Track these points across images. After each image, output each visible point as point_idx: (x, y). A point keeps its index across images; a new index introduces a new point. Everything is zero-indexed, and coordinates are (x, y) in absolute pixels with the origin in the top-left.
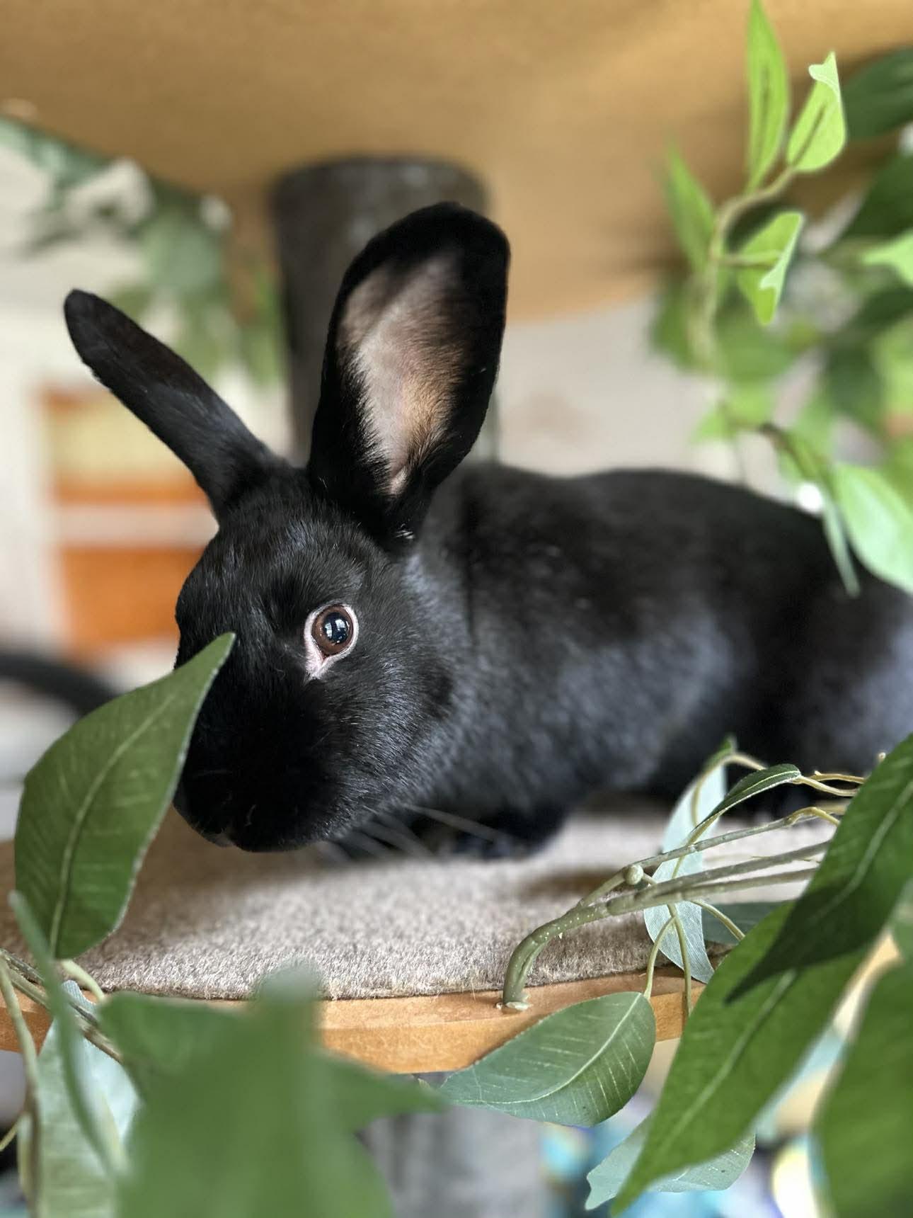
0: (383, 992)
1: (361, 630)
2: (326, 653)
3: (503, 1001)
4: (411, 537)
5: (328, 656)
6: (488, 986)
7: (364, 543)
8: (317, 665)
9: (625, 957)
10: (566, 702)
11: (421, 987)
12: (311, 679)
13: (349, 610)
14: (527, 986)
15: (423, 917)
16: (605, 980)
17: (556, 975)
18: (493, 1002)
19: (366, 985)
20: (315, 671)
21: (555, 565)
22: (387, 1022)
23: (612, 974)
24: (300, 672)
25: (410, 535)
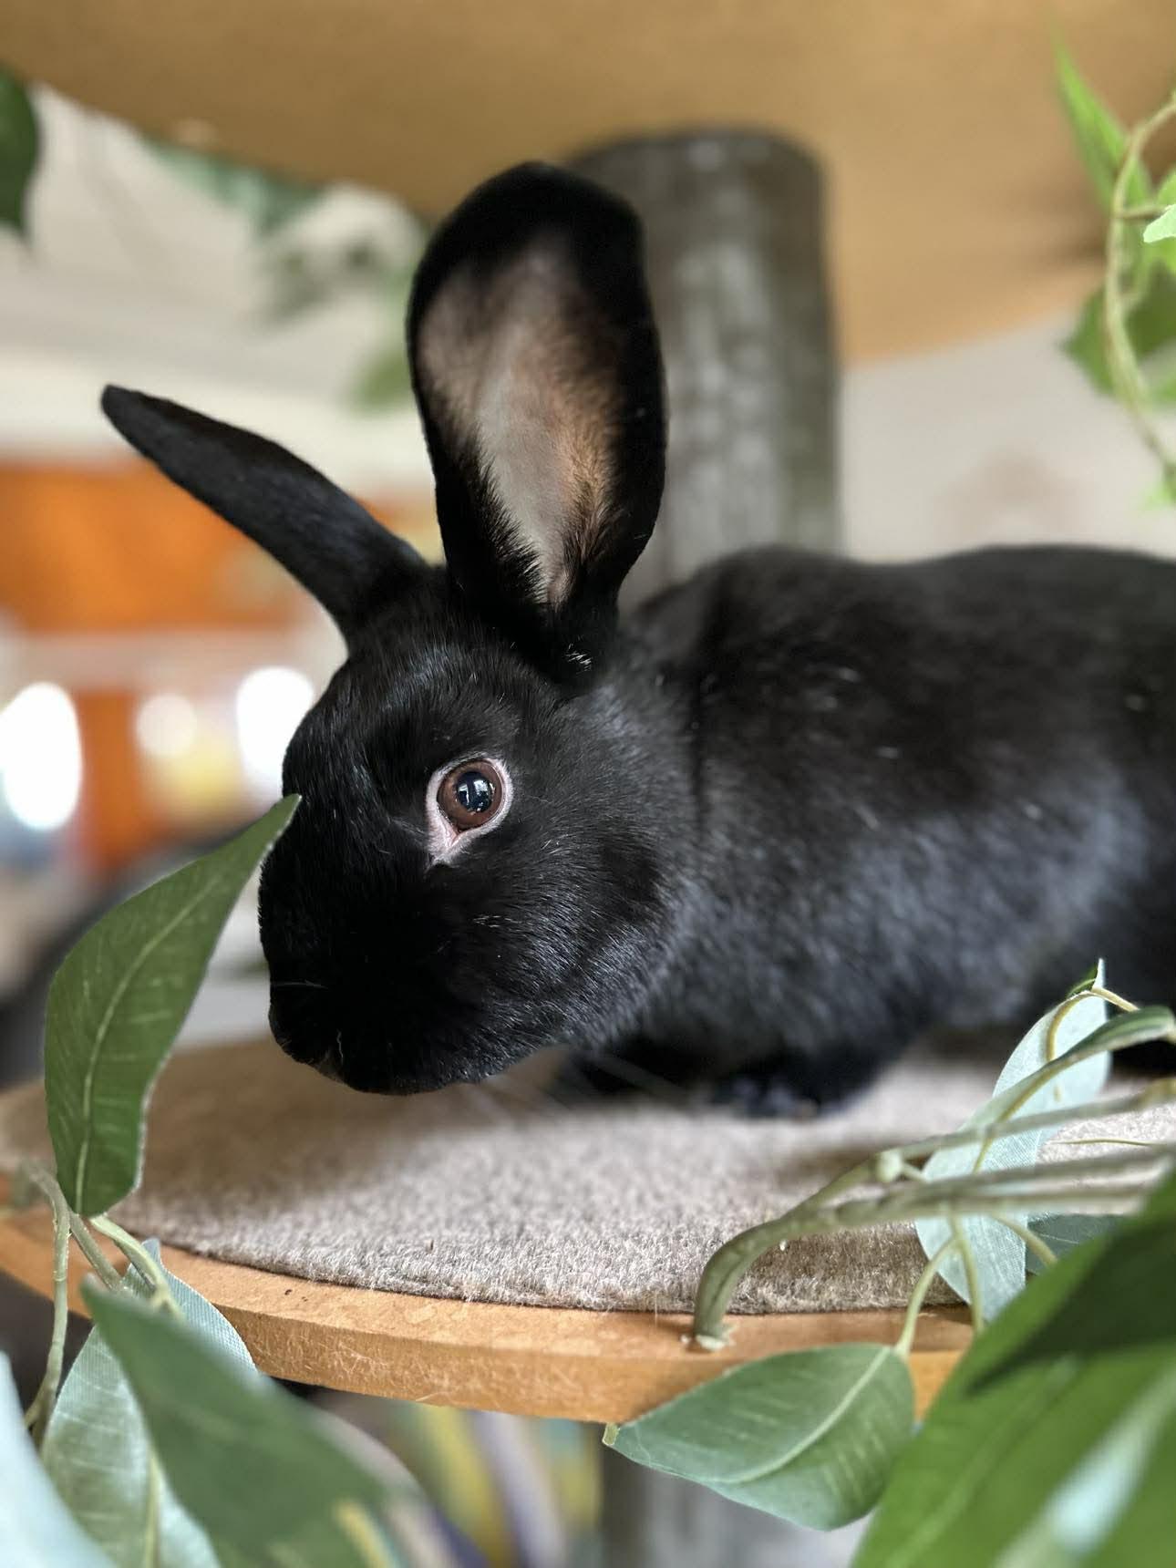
0: (534, 1298)
1: (516, 795)
2: (460, 826)
3: (693, 1331)
4: (587, 662)
5: (464, 830)
6: (679, 1305)
7: (519, 672)
8: (445, 842)
9: (895, 1284)
10: (858, 897)
11: (584, 1296)
12: (435, 862)
13: (499, 766)
14: (730, 1313)
15: (632, 1194)
16: (861, 1316)
17: (781, 1302)
18: (678, 1330)
19: (510, 1285)
20: (440, 852)
21: (846, 694)
22: (521, 1343)
23: (872, 1309)
24: (421, 855)
25: (584, 658)
